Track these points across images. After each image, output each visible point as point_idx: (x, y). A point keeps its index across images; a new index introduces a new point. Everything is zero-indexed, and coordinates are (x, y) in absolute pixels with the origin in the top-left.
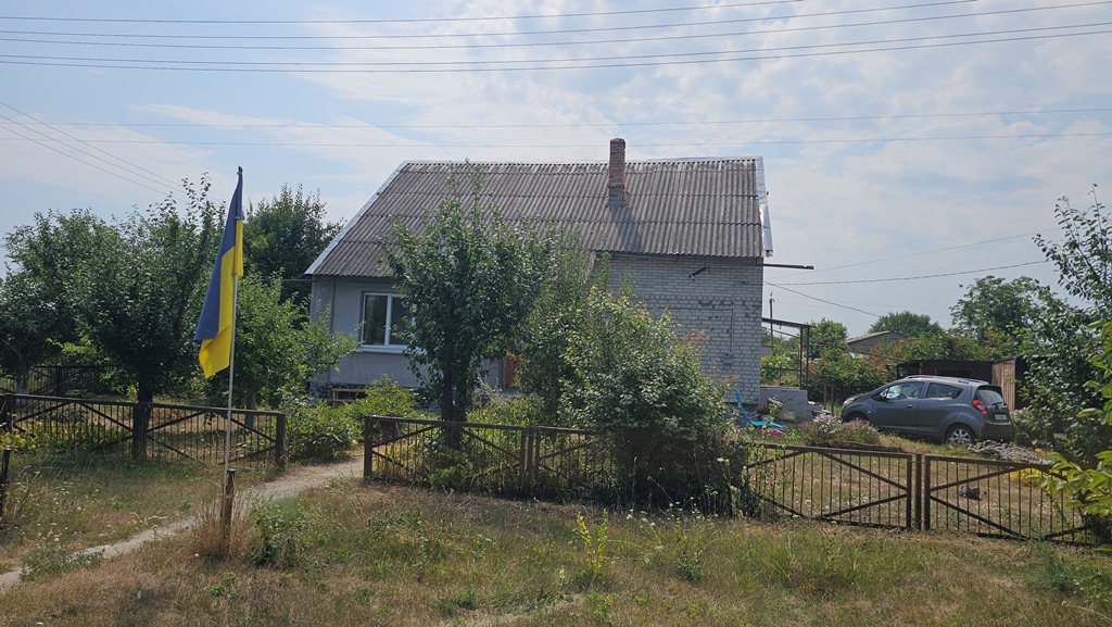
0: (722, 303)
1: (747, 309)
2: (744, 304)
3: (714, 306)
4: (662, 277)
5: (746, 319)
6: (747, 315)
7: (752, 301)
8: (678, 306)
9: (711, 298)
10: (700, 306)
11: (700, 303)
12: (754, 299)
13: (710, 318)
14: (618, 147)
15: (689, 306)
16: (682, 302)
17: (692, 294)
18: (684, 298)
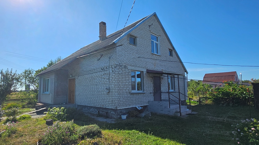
0: (106, 67)
1: (113, 69)
2: (112, 67)
3: (105, 69)
5: (113, 73)
6: (113, 72)
7: (114, 65)
8: (97, 71)
9: (104, 67)
10: (101, 70)
11: (102, 69)
12: (114, 64)
13: (104, 74)
15: (99, 71)
16: (98, 70)
17: (100, 66)
18: (98, 68)
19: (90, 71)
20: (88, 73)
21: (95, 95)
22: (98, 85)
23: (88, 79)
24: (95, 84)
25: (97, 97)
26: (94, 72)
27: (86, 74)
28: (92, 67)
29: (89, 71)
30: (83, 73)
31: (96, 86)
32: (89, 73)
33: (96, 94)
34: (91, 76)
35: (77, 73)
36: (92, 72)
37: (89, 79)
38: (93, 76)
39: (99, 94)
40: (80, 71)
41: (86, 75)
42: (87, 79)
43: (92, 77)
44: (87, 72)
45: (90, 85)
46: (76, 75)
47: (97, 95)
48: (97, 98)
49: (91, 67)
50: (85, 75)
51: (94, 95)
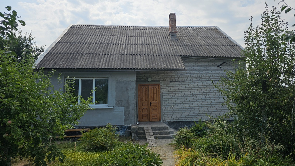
4: (206, 67)
14: (172, 17)
16: (215, 78)
17: (219, 74)
18: (216, 76)
19: (200, 78)
20: (194, 80)
21: (212, 107)
22: (216, 95)
23: (195, 87)
24: (211, 94)
25: (216, 109)
26: (207, 80)
27: (189, 80)
28: (204, 73)
29: (197, 77)
30: (182, 78)
31: (213, 97)
32: (196, 80)
33: (215, 105)
34: (202, 83)
35: (167, 77)
36: (204, 79)
37: (198, 87)
38: (206, 85)
39: (219, 105)
40: (175, 75)
41: (190, 82)
42: (192, 87)
43: (204, 85)
44: (193, 78)
45: (201, 95)
46: (163, 79)
47: (216, 107)
48: (216, 111)
49: (200, 73)
50: (187, 82)
51: (210, 106)
